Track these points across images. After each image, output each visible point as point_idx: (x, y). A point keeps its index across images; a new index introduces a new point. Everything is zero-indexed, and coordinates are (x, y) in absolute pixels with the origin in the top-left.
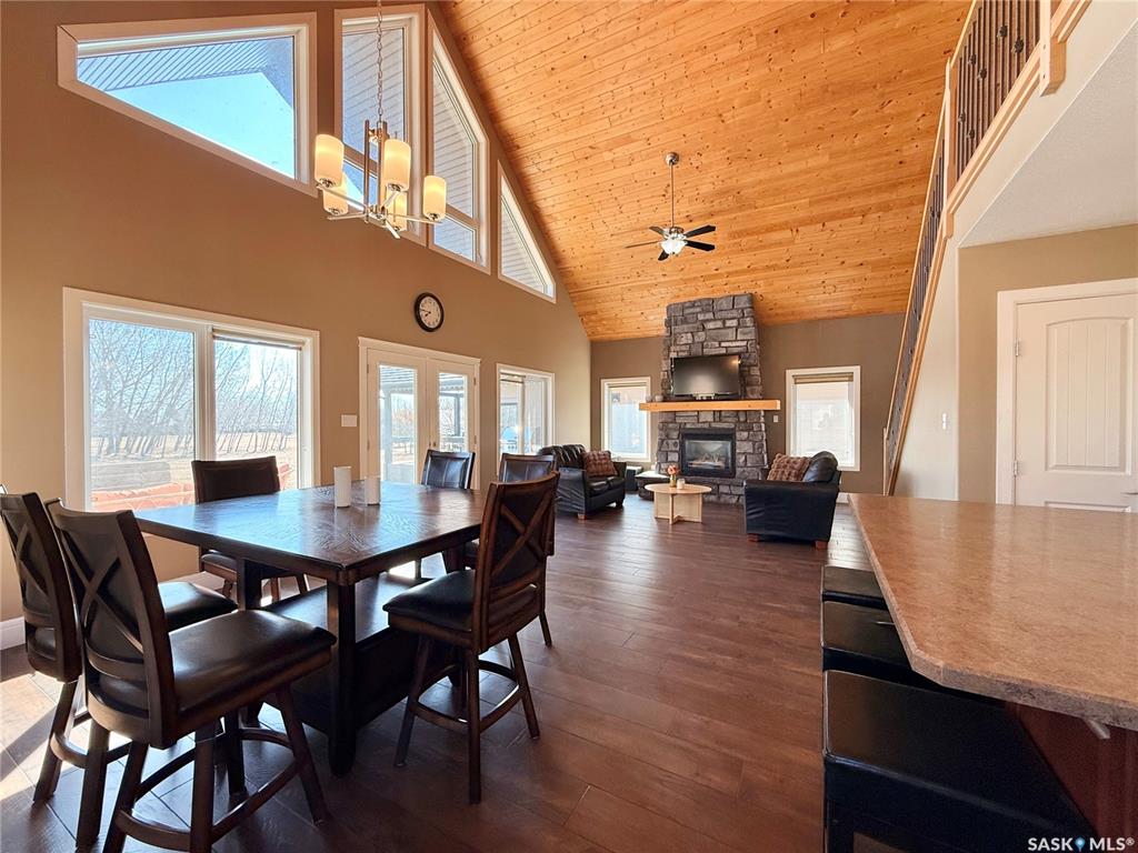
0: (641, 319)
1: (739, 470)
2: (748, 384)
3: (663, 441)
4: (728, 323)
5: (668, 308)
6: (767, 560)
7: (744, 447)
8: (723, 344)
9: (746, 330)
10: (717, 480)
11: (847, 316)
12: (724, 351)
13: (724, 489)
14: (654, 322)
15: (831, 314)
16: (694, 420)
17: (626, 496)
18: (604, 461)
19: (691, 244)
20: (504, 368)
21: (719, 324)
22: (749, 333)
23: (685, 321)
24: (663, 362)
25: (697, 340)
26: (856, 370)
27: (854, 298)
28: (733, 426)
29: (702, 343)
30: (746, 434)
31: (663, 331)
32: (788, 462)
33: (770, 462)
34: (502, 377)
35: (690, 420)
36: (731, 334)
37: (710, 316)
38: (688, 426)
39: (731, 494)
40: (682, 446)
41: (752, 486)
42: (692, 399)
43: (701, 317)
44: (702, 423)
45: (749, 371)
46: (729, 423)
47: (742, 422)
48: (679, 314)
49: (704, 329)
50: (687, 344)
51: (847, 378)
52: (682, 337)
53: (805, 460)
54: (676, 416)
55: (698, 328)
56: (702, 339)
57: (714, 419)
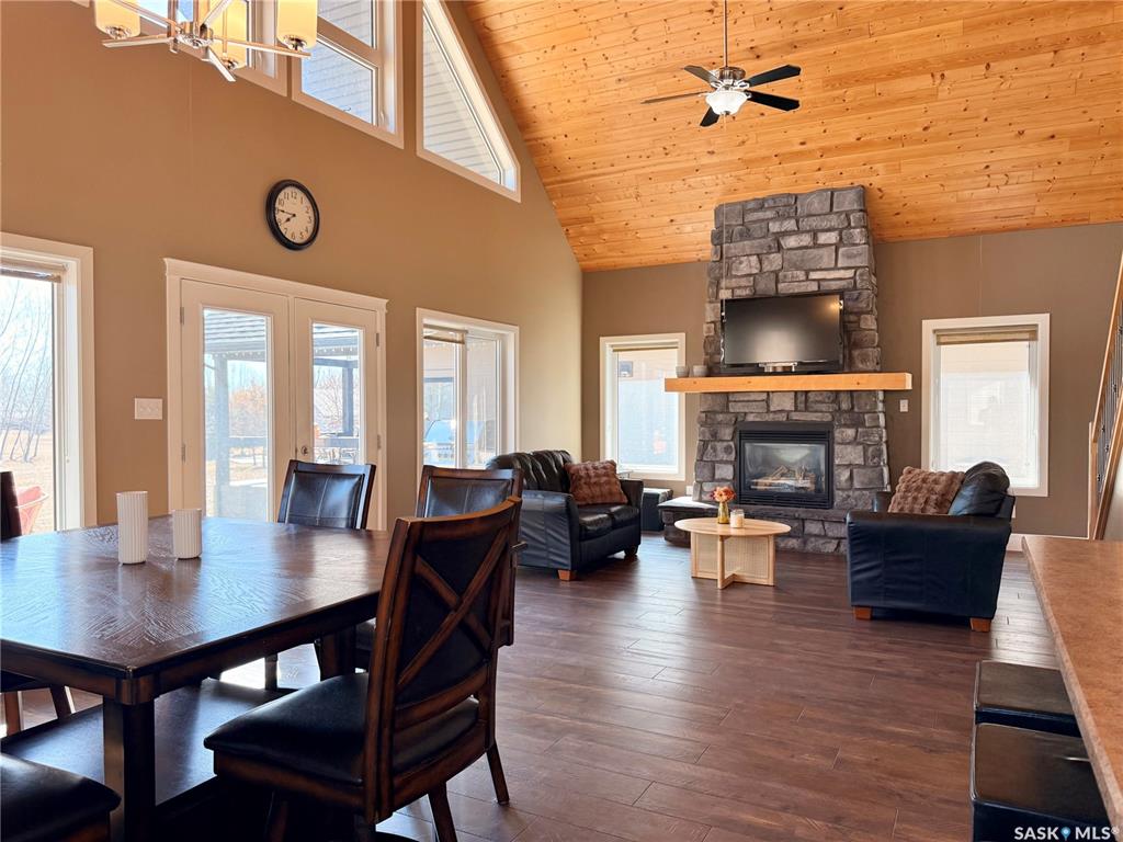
0: (667, 231)
1: (839, 495)
2: (856, 345)
3: (704, 445)
4: (823, 238)
5: (718, 212)
6: (886, 651)
7: (847, 454)
8: (814, 275)
9: (854, 250)
10: (801, 512)
11: (1029, 227)
12: (813, 287)
13: (813, 528)
14: (694, 235)
15: (998, 224)
16: (761, 408)
17: (643, 539)
18: (604, 479)
19: (757, 98)
20: (430, 317)
21: (806, 240)
22: (859, 254)
23: (746, 234)
24: (708, 307)
25: (767, 267)
26: (1042, 321)
27: (1039, 196)
28: (828, 418)
29: (776, 273)
30: (850, 432)
31: (707, 252)
32: (924, 481)
33: (893, 482)
34: (427, 332)
35: (754, 408)
36: (827, 257)
37: (790, 225)
38: (750, 418)
39: (825, 536)
40: (740, 452)
41: (861, 522)
42: (758, 370)
43: (774, 227)
44: (775, 412)
45: (858, 322)
46: (822, 412)
47: (846, 412)
48: (735, 221)
49: (779, 248)
50: (750, 275)
51: (1027, 336)
52: (741, 263)
53: (954, 475)
54: (728, 401)
55: (770, 246)
56: (776, 265)
57: (796, 406)
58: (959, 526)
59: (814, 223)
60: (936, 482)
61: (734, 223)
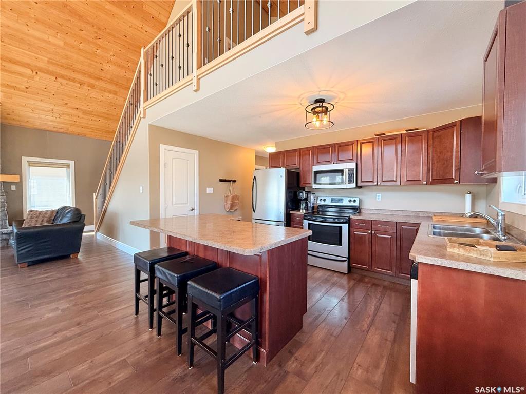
11: (66, 133)
26: (72, 163)
27: (70, 125)
51: (66, 167)
53: (53, 211)
58: (66, 226)
60: (46, 214)
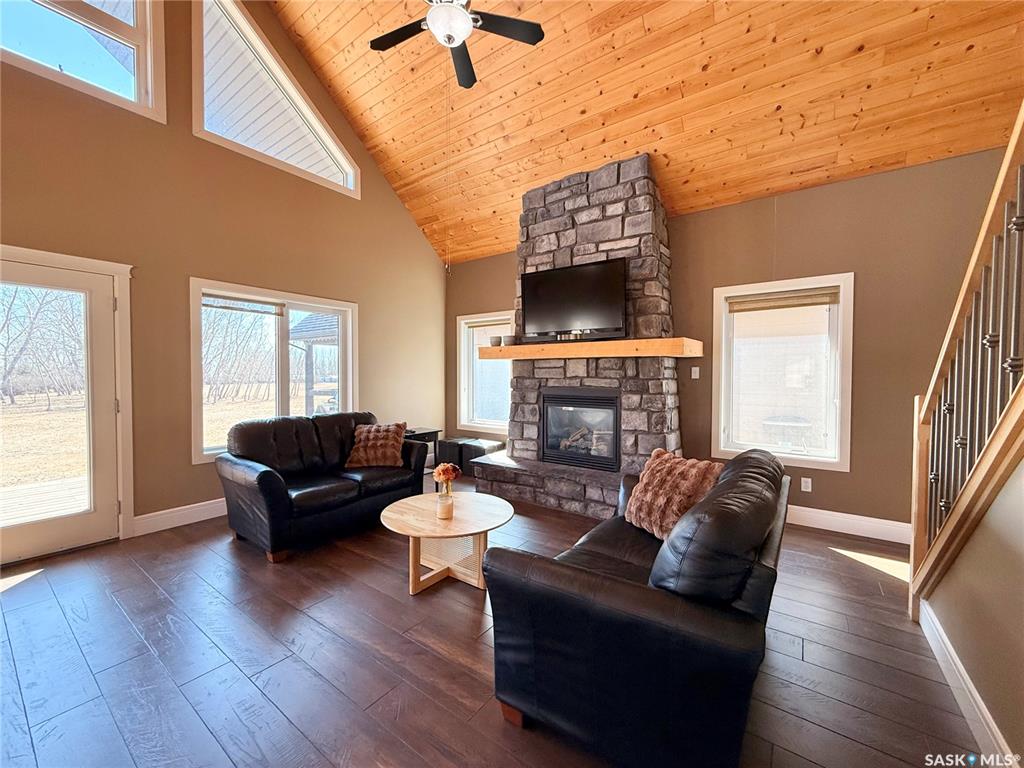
0: (494, 222)
1: (625, 460)
2: (642, 312)
3: (515, 407)
4: (611, 210)
5: (525, 199)
7: (634, 420)
8: (603, 247)
9: (639, 218)
11: (830, 180)
13: (593, 493)
15: (795, 180)
16: (558, 373)
21: (596, 213)
22: (644, 221)
23: (547, 215)
24: (518, 283)
25: (563, 243)
26: (845, 281)
27: (842, 139)
28: (616, 384)
29: (571, 248)
30: (636, 398)
35: (554, 373)
36: (614, 227)
37: (582, 201)
38: (551, 383)
39: (604, 503)
40: (543, 416)
42: (552, 339)
43: (569, 205)
44: (571, 378)
45: (643, 289)
46: (610, 378)
47: (631, 378)
48: (538, 204)
49: (574, 224)
50: (550, 252)
51: (827, 299)
52: (543, 241)
54: (534, 368)
55: (566, 224)
56: (571, 241)
57: (588, 372)
59: (603, 196)
61: (537, 206)
